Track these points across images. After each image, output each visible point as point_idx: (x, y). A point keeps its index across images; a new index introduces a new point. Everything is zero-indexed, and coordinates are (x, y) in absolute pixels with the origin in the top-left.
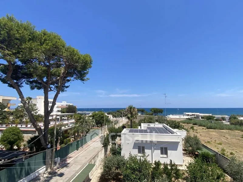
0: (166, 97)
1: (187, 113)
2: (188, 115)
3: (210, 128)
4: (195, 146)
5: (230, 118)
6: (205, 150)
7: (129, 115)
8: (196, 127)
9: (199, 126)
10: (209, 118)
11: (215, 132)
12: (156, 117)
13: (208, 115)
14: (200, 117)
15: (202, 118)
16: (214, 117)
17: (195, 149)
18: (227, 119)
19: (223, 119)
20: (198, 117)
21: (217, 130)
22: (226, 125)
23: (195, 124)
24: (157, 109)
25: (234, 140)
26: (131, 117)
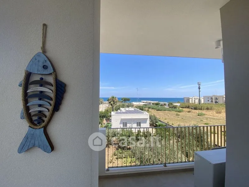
0: (138, 90)
1: (143, 101)
2: (144, 102)
3: (159, 110)
4: (154, 121)
5: (169, 105)
6: (160, 123)
7: (112, 103)
8: (150, 110)
9: (152, 109)
10: (157, 104)
11: (162, 112)
12: (126, 104)
13: (156, 102)
14: (151, 104)
15: (152, 104)
16: (160, 104)
17: (155, 122)
18: (167, 105)
19: (165, 105)
20: (150, 103)
21: (162, 111)
22: (167, 108)
23: (150, 108)
24: (126, 98)
25: (172, 117)
26: (113, 104)
